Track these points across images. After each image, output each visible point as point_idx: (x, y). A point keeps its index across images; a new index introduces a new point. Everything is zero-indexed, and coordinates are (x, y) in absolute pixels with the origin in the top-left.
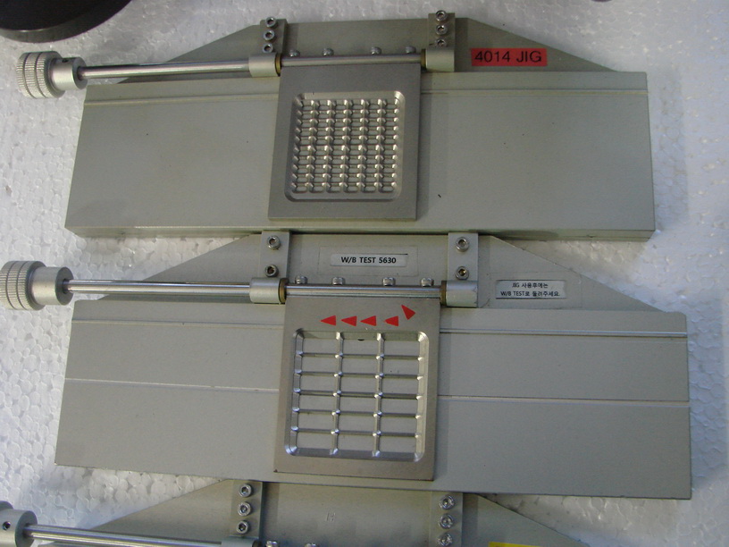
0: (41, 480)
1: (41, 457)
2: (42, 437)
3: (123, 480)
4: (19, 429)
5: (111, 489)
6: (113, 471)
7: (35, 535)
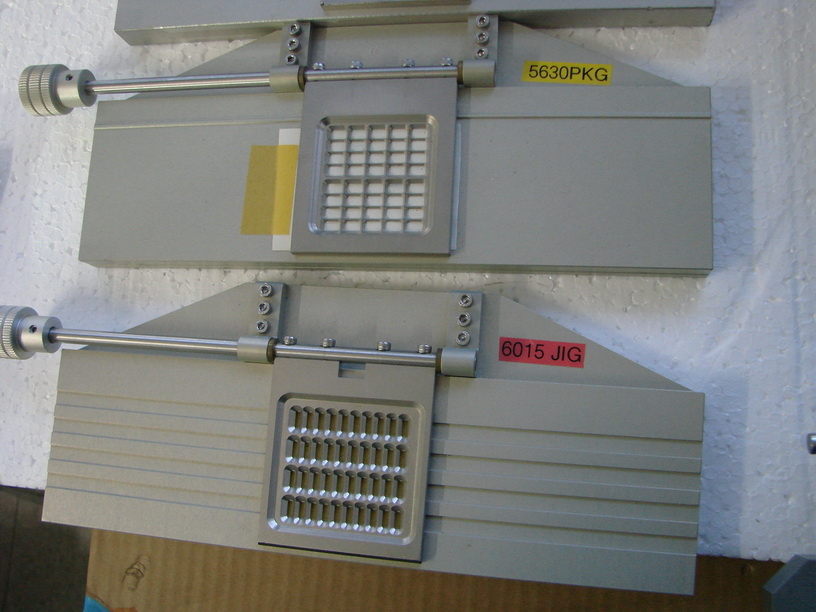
0: (101, 64)
1: (100, 44)
2: (101, 27)
3: (180, 52)
4: (79, 23)
5: (167, 62)
6: (170, 46)
7: (95, 89)
